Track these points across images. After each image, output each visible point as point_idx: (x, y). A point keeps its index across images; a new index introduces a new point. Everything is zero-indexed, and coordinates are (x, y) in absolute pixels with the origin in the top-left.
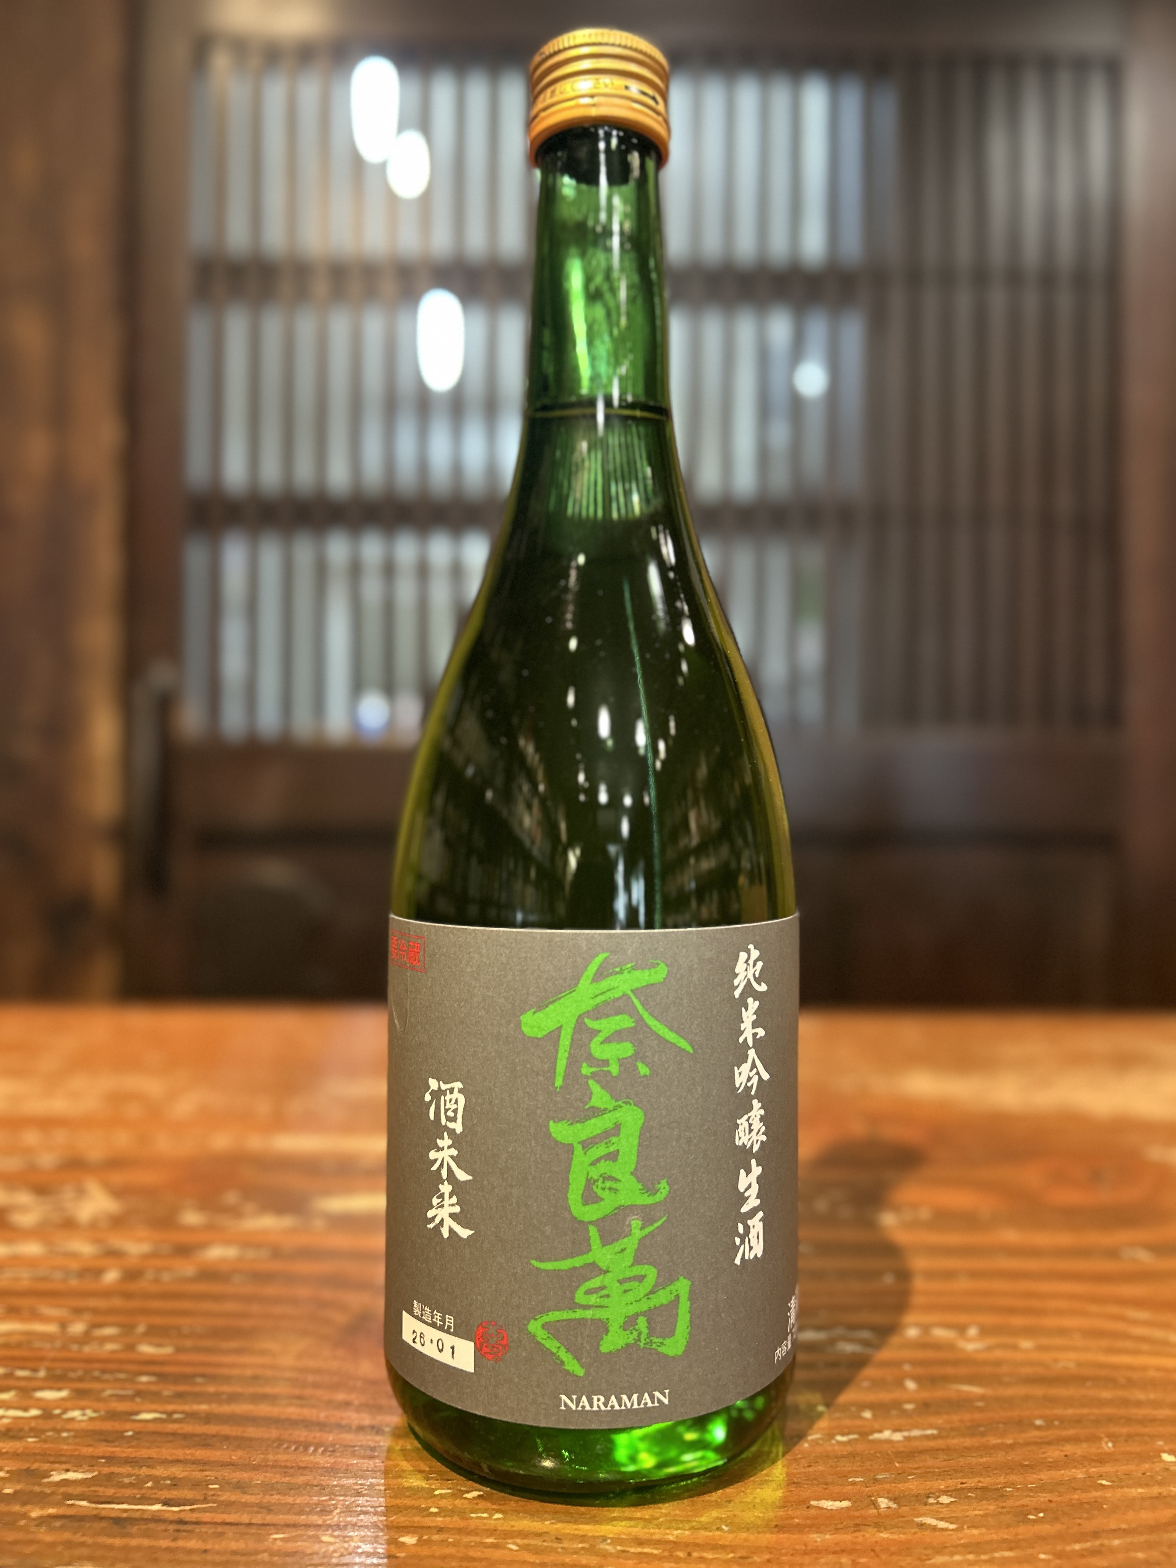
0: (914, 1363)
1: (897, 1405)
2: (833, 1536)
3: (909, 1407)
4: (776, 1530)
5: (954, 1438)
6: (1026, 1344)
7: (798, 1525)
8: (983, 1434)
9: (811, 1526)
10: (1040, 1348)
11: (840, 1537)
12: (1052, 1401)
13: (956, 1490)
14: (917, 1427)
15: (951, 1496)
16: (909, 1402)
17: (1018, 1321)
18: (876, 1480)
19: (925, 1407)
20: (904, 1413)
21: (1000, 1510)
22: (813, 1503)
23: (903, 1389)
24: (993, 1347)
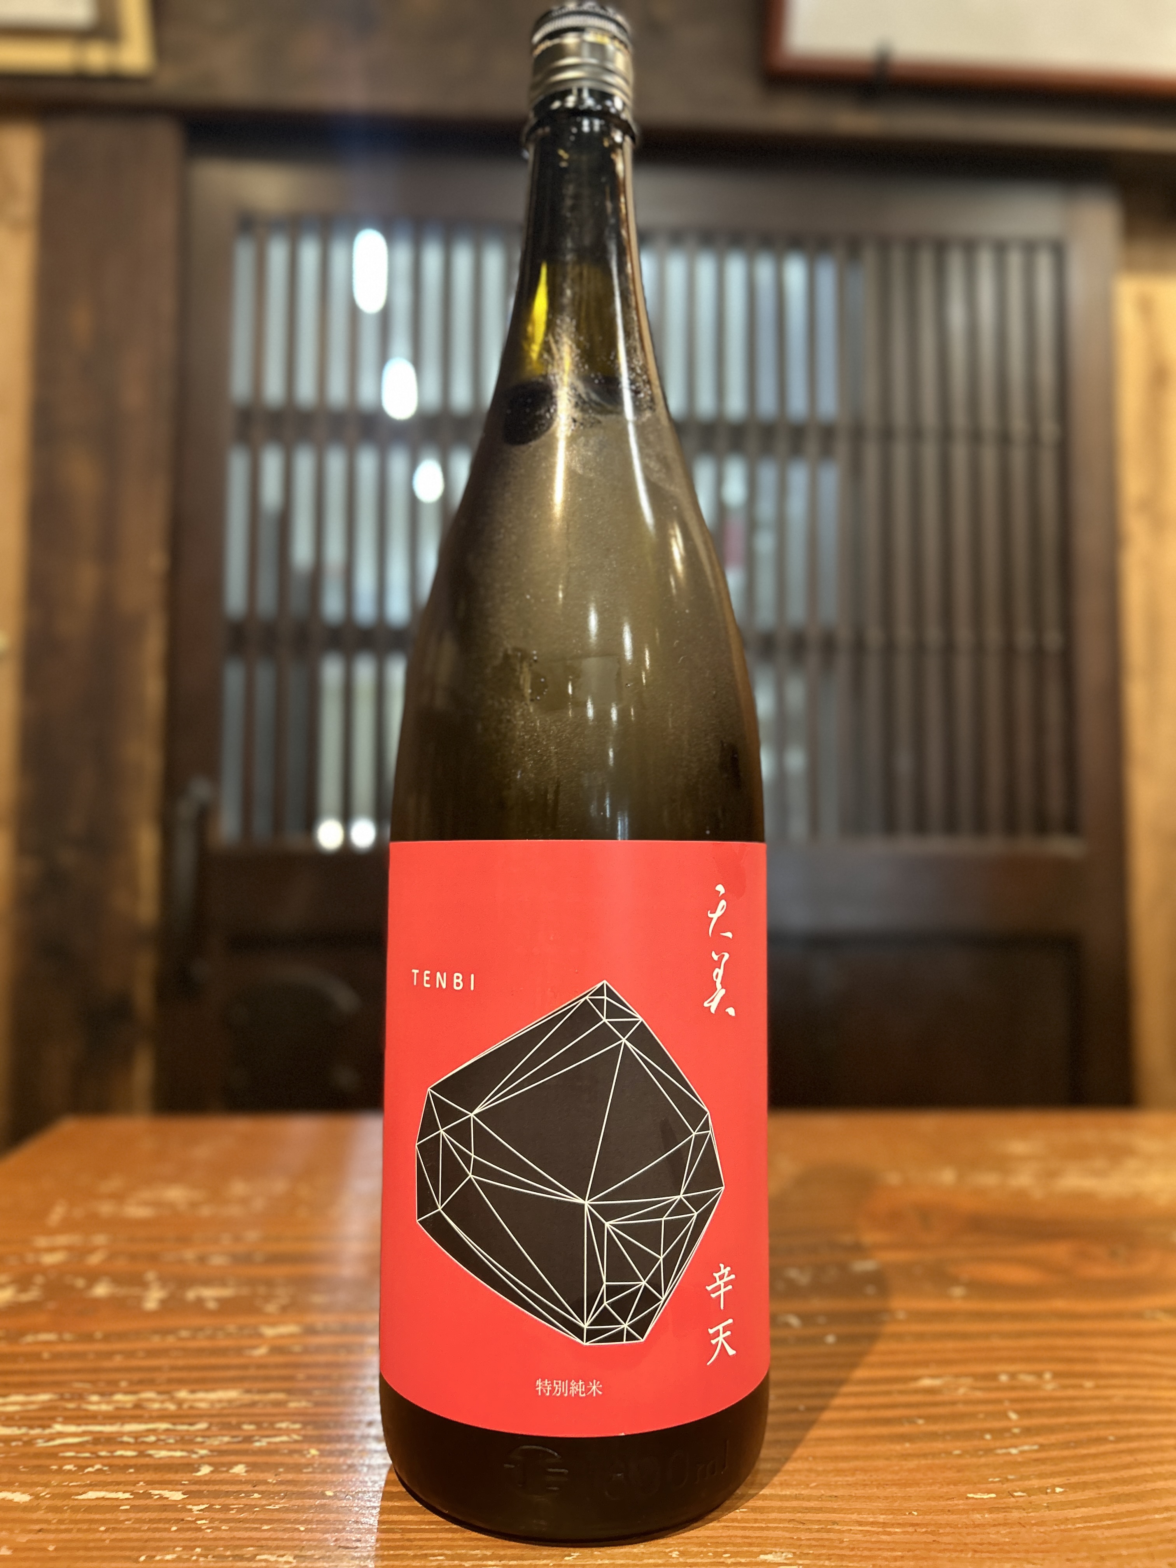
0: (1013, 1401)
1: (1008, 1430)
2: (991, 1515)
3: (1016, 1431)
4: (950, 1513)
5: (1054, 1451)
6: (1089, 1384)
7: (963, 1509)
8: (1075, 1448)
9: (973, 1510)
10: (1097, 1387)
11: (994, 1516)
12: (1117, 1423)
13: (1066, 1484)
14: (1026, 1444)
15: (1062, 1488)
16: (1016, 1427)
17: (1079, 1368)
18: (1008, 1480)
19: (1028, 1431)
20: (1015, 1436)
21: (1099, 1496)
22: (969, 1495)
23: (1008, 1418)
24: (1065, 1387)
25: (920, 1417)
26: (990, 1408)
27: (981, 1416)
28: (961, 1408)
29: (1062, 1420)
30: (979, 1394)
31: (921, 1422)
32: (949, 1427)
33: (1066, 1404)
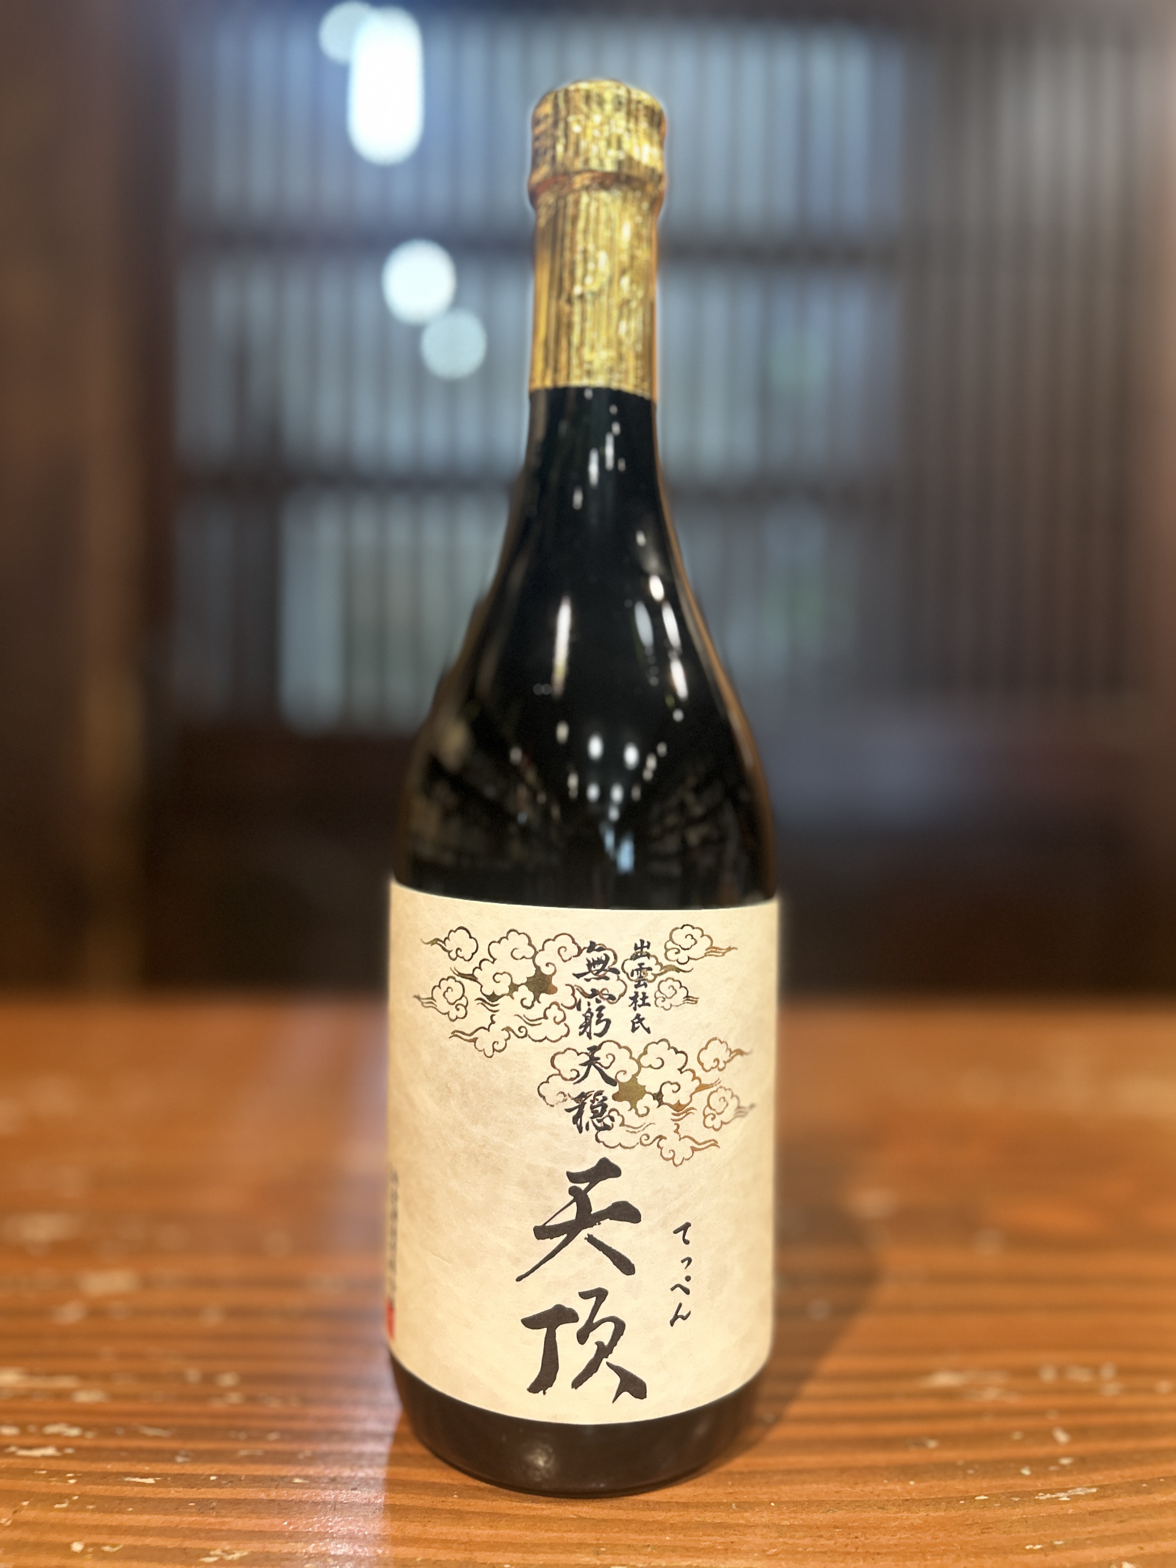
0: (1062, 1411)
1: (1053, 1460)
3: (1065, 1461)
5: (1119, 1497)
6: (1164, 1386)
8: (1149, 1492)
14: (1080, 1484)
16: (1066, 1456)
17: (1150, 1360)
18: (1054, 1548)
19: (1083, 1463)
20: (1064, 1470)
23: (1054, 1441)
24: (1131, 1391)
25: (933, 1437)
26: (1030, 1423)
27: (1017, 1436)
28: (988, 1423)
29: (1129, 1445)
30: (1014, 1401)
31: (932, 1444)
32: (971, 1454)
33: (1133, 1419)
